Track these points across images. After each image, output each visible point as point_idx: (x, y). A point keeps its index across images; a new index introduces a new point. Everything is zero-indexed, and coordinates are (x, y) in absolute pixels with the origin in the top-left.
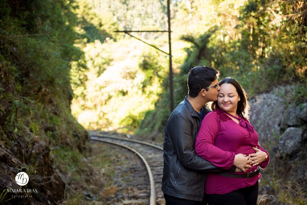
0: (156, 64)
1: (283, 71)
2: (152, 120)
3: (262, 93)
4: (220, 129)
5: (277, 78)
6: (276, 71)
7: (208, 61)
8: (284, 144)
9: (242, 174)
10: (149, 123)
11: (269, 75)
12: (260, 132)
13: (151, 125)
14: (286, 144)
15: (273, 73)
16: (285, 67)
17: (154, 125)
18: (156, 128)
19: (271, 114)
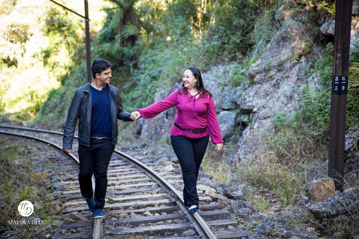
1: (222, 48)
2: (60, 103)
5: (215, 55)
6: (214, 48)
7: (135, 28)
10: (55, 107)
11: (207, 52)
13: (59, 109)
15: (211, 50)
17: (63, 108)
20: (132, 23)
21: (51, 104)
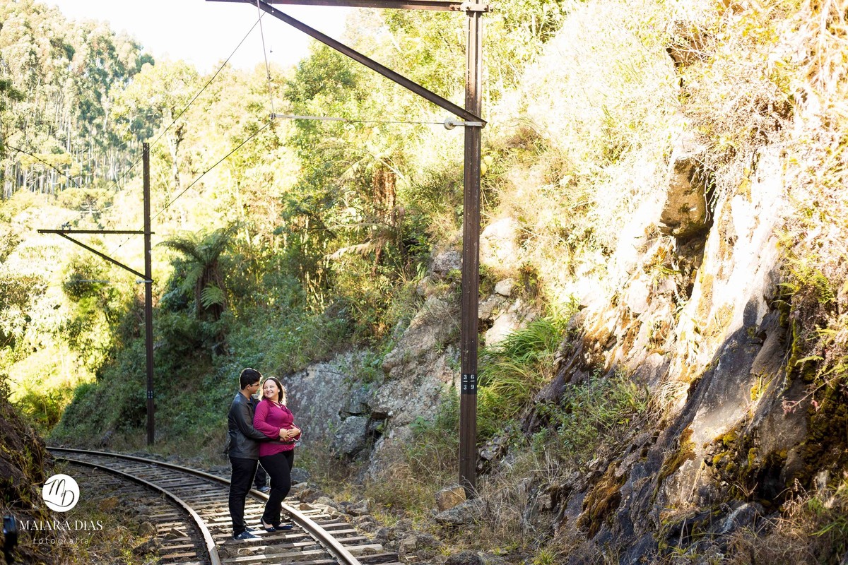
0: (104, 284)
1: (351, 327)
2: (97, 407)
3: (318, 362)
4: (269, 412)
5: (340, 337)
6: (339, 328)
8: (343, 438)
9: (284, 442)
10: (89, 413)
11: (329, 332)
12: (313, 425)
13: (94, 417)
14: (345, 439)
15: (335, 330)
16: (354, 321)
17: (102, 416)
18: (109, 423)
19: (331, 396)
20: (216, 284)
21: (81, 409)
